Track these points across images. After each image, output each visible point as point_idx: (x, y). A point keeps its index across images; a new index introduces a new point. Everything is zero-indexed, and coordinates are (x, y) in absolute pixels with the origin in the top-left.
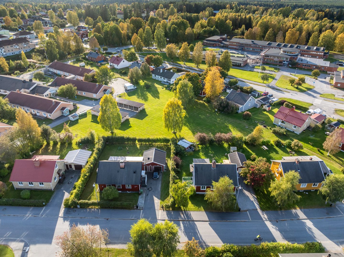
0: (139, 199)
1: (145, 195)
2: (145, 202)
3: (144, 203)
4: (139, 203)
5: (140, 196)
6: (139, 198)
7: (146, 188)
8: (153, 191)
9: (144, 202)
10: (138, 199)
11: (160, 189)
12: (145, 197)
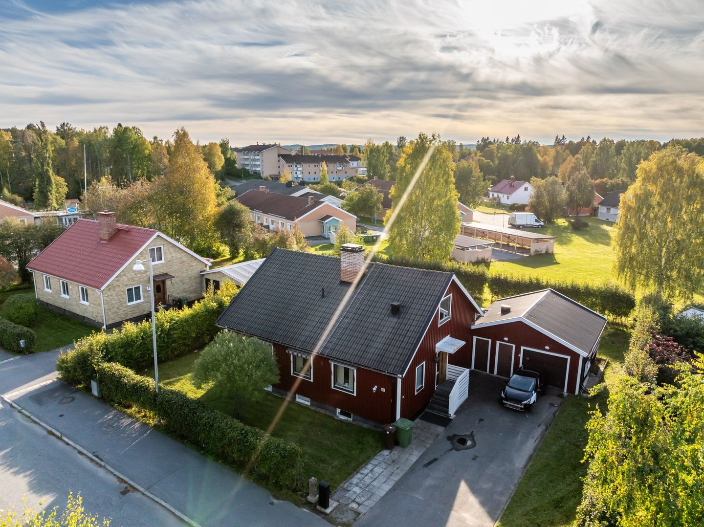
0: (370, 467)
1: (414, 459)
2: (393, 489)
3: (382, 493)
4: (355, 480)
5: (386, 452)
6: (374, 462)
7: (440, 429)
8: (475, 458)
9: (387, 487)
10: (366, 461)
11: (520, 461)
12: (412, 470)
